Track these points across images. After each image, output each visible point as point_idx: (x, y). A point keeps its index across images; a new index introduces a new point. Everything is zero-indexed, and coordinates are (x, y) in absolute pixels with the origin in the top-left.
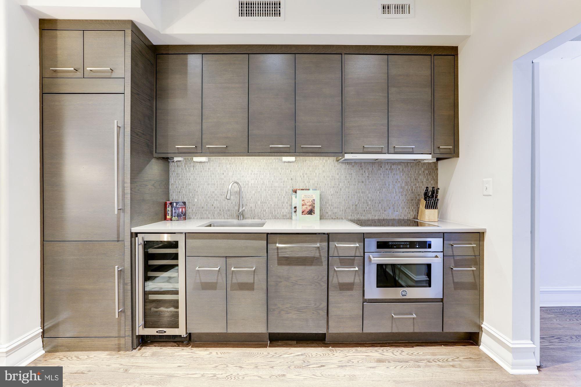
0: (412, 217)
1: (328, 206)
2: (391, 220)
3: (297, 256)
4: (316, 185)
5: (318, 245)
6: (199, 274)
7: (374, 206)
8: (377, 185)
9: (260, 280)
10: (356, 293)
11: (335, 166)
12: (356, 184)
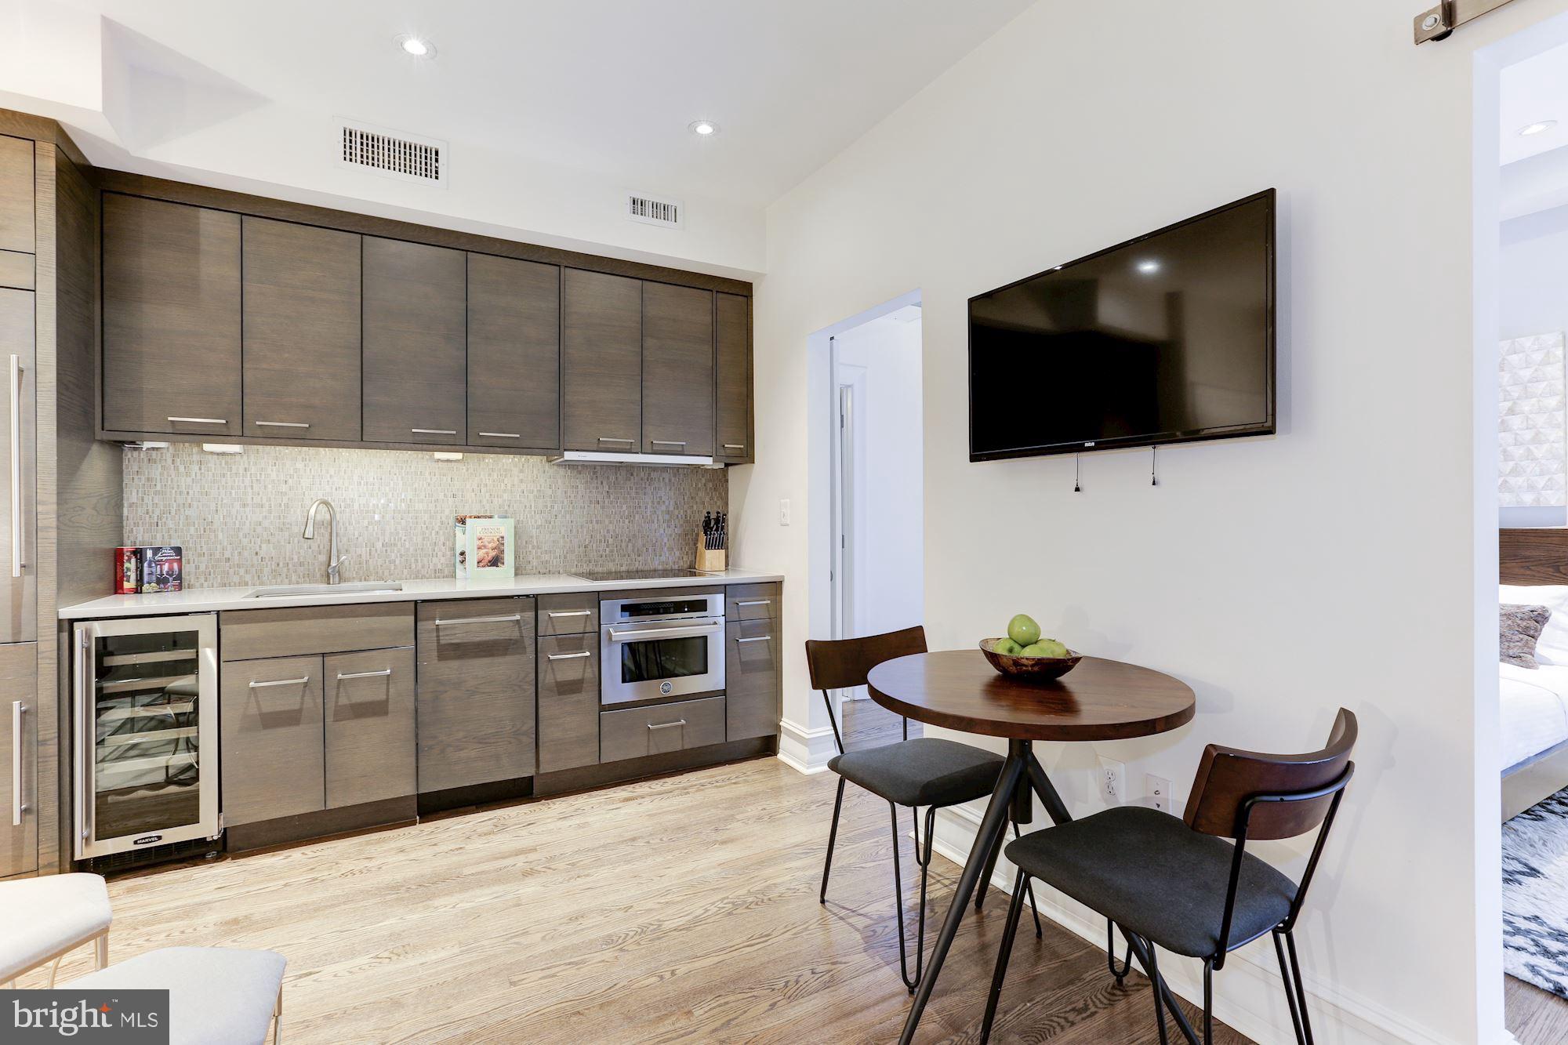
0: (686, 566)
1: (530, 549)
2: (650, 571)
3: (478, 639)
4: (506, 508)
5: (518, 617)
6: (256, 697)
7: (619, 547)
8: (624, 507)
9: (402, 692)
10: (587, 696)
11: (544, 472)
12: (586, 507)
